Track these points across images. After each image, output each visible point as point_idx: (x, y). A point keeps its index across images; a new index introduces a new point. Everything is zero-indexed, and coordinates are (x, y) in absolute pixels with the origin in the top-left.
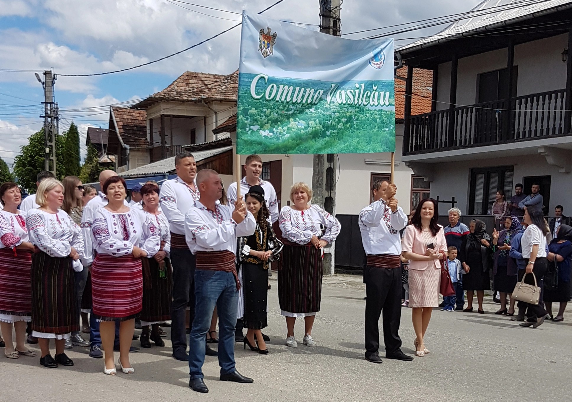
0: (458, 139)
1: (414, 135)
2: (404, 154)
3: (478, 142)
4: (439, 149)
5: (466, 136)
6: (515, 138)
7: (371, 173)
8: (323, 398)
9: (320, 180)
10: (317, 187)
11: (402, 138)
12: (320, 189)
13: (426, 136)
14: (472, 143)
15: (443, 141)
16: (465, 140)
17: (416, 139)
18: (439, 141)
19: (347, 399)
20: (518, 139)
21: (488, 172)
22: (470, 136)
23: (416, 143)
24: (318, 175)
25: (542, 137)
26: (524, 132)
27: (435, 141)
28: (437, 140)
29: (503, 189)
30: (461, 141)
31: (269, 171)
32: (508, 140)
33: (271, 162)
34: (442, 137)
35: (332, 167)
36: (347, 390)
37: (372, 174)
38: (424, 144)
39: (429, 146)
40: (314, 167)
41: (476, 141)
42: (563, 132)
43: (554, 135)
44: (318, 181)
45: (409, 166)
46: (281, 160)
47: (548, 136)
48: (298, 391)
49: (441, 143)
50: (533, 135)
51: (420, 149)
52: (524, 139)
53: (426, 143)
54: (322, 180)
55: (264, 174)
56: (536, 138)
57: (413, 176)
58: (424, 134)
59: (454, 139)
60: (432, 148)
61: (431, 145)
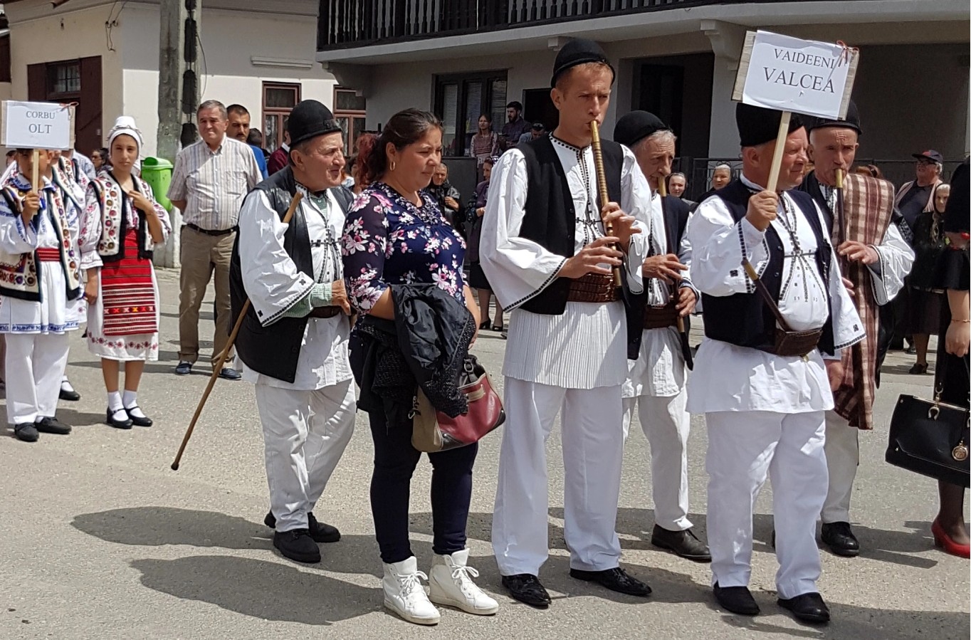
0: (413, 22)
1: (337, 14)
2: (320, 48)
3: (447, 28)
4: (380, 40)
5: (425, 18)
6: (509, 22)
7: (263, 82)
8: (184, 477)
9: (172, 94)
10: (168, 106)
11: (316, 20)
12: (172, 109)
13: (357, 16)
14: (436, 30)
15: (387, 26)
16: (425, 23)
17: (341, 23)
18: (380, 26)
19: (227, 477)
20: (514, 24)
21: (464, 81)
22: (433, 17)
23: (340, 29)
24: (168, 83)
25: (554, 20)
26: (525, 11)
27: (373, 26)
28: (376, 25)
29: (490, 111)
30: (417, 25)
31: (79, 76)
32: (497, 26)
33: (81, 60)
34: (385, 19)
35: (193, 69)
36: (228, 462)
37: (265, 84)
38: (355, 32)
39: (362, 34)
40: (161, 70)
41: (442, 27)
42: (589, 12)
43: (575, 17)
44: (168, 95)
45: (328, 70)
46: (99, 57)
47: (564, 18)
48: (140, 467)
49: (384, 29)
50: (538, 17)
51: (348, 39)
52: (525, 23)
53: (357, 29)
54: (175, 94)
55: (69, 81)
56: (544, 21)
57: (336, 87)
58: (353, 13)
59: (406, 22)
60: (368, 37)
61: (367, 32)
